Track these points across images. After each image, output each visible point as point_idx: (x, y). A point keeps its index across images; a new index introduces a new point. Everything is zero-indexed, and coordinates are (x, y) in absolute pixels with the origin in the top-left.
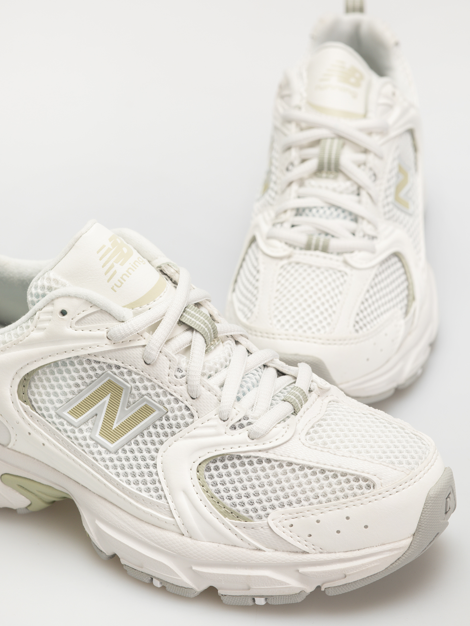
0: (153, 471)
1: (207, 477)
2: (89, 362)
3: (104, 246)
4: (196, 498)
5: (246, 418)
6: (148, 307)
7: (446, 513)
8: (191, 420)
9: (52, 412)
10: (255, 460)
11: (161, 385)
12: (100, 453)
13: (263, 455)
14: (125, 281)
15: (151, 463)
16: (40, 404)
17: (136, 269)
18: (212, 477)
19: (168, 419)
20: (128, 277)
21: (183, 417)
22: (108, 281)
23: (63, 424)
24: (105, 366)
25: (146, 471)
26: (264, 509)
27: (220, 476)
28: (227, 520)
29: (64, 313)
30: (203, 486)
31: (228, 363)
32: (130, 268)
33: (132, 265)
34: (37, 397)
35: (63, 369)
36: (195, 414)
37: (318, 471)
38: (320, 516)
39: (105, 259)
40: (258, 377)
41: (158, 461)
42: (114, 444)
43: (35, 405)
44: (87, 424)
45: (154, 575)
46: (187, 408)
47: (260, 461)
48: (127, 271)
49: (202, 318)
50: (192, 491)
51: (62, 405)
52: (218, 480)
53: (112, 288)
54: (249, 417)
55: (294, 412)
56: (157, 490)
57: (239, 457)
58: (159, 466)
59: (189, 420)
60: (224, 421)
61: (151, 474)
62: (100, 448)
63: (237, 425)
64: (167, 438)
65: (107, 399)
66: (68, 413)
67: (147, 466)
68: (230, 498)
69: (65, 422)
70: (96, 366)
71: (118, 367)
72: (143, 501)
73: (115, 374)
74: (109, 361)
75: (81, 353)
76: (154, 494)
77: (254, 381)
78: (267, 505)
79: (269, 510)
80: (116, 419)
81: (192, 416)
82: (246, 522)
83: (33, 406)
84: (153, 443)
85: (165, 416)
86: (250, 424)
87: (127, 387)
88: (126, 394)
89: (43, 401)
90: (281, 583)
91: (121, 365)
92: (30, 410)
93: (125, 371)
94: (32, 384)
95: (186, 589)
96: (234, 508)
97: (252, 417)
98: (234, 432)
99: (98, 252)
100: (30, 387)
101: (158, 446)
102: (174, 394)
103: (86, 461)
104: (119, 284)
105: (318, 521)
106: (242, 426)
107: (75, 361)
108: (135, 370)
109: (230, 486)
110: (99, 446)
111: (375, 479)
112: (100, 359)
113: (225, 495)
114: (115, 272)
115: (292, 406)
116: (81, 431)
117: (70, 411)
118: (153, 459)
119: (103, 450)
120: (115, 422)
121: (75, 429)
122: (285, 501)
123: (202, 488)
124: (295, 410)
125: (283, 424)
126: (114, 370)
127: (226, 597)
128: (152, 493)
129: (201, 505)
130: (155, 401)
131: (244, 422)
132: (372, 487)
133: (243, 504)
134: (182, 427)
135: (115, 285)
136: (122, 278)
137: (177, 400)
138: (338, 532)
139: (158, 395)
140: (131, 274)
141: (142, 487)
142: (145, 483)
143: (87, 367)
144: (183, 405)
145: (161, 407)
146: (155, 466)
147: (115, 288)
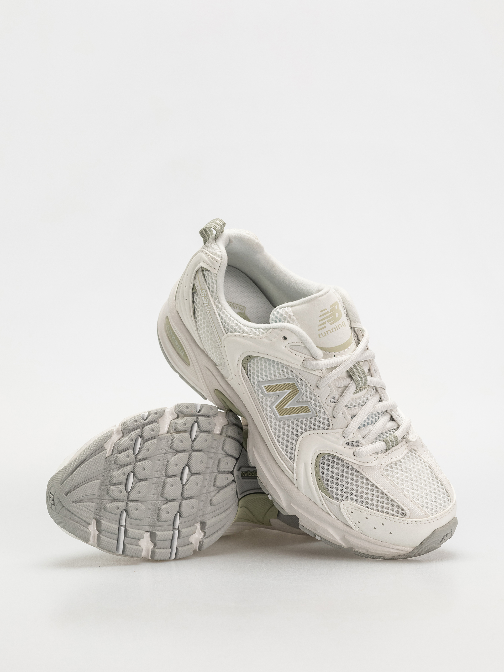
0: (295, 442)
1: (321, 462)
2: (287, 368)
3: (326, 309)
4: (310, 471)
5: (357, 442)
6: (334, 354)
7: (441, 542)
8: (327, 427)
9: (256, 382)
10: (350, 467)
11: (320, 401)
12: (271, 417)
13: (355, 467)
14: (328, 334)
15: (295, 438)
16: (251, 374)
17: (338, 329)
18: (323, 463)
19: (315, 420)
20: (331, 333)
21: (324, 424)
22: (319, 330)
23: (259, 391)
24: (294, 375)
25: (290, 441)
26: (342, 496)
27: (328, 465)
28: (319, 491)
29: (285, 338)
30: (316, 466)
31: (364, 404)
32: (334, 328)
33: (336, 327)
34: (251, 369)
35: (272, 364)
36: (331, 425)
37: (380, 491)
38: (368, 516)
39: (323, 317)
40: (377, 418)
41: (300, 439)
42: (281, 417)
43: (249, 373)
44: (272, 398)
45: (270, 493)
46: (328, 421)
47: (353, 469)
48: (332, 329)
49: (361, 373)
50: (309, 466)
51: (263, 381)
52: (326, 467)
53: (319, 335)
54: (359, 442)
55: (386, 449)
56: (291, 454)
57: (343, 461)
58: (299, 441)
59: (326, 427)
60: (344, 438)
61: (292, 444)
62: (272, 415)
63: (350, 443)
64: (310, 430)
65: (288, 391)
66: (264, 386)
67: (292, 439)
68: (327, 480)
69: (260, 391)
70: (290, 373)
71: (301, 380)
72: (281, 456)
73: (298, 383)
74: (298, 375)
75: (285, 363)
76: (289, 455)
77: (374, 420)
78: (345, 495)
79: (344, 498)
80: (288, 404)
81: (329, 425)
82: (329, 497)
83: (247, 372)
84: (301, 428)
85: (315, 417)
86: (358, 446)
87: (301, 392)
88: (299, 395)
89: (254, 373)
90: (332, 536)
91: (303, 379)
92: (245, 373)
93: (304, 384)
94: (252, 361)
95: (283, 510)
96: (326, 487)
97: (361, 443)
98: (347, 446)
99: (320, 312)
100: (250, 362)
101: (303, 431)
102: (325, 409)
103: (262, 417)
104: (324, 335)
105: (367, 518)
106: (353, 445)
107: (280, 365)
108: (310, 386)
109: (330, 474)
110: (272, 414)
111: (408, 512)
112: (294, 371)
113: (325, 477)
114: (325, 327)
115: (386, 446)
116: (266, 400)
117: (265, 386)
118: (297, 436)
119: (273, 416)
120: (287, 405)
121: (264, 397)
122: (355, 498)
123: (315, 467)
124: (387, 448)
125: (376, 455)
126: (299, 380)
127: (302, 526)
128: (288, 454)
129: (310, 476)
130: (313, 408)
131: (355, 444)
132: (404, 515)
133: (332, 487)
134: (321, 429)
135: (322, 334)
136: (327, 332)
137: (324, 413)
138: (375, 528)
139: (316, 405)
140: (333, 332)
141: (285, 448)
142: (287, 446)
143: (285, 371)
144: (327, 418)
145: (315, 412)
146: (297, 440)
147: (321, 336)
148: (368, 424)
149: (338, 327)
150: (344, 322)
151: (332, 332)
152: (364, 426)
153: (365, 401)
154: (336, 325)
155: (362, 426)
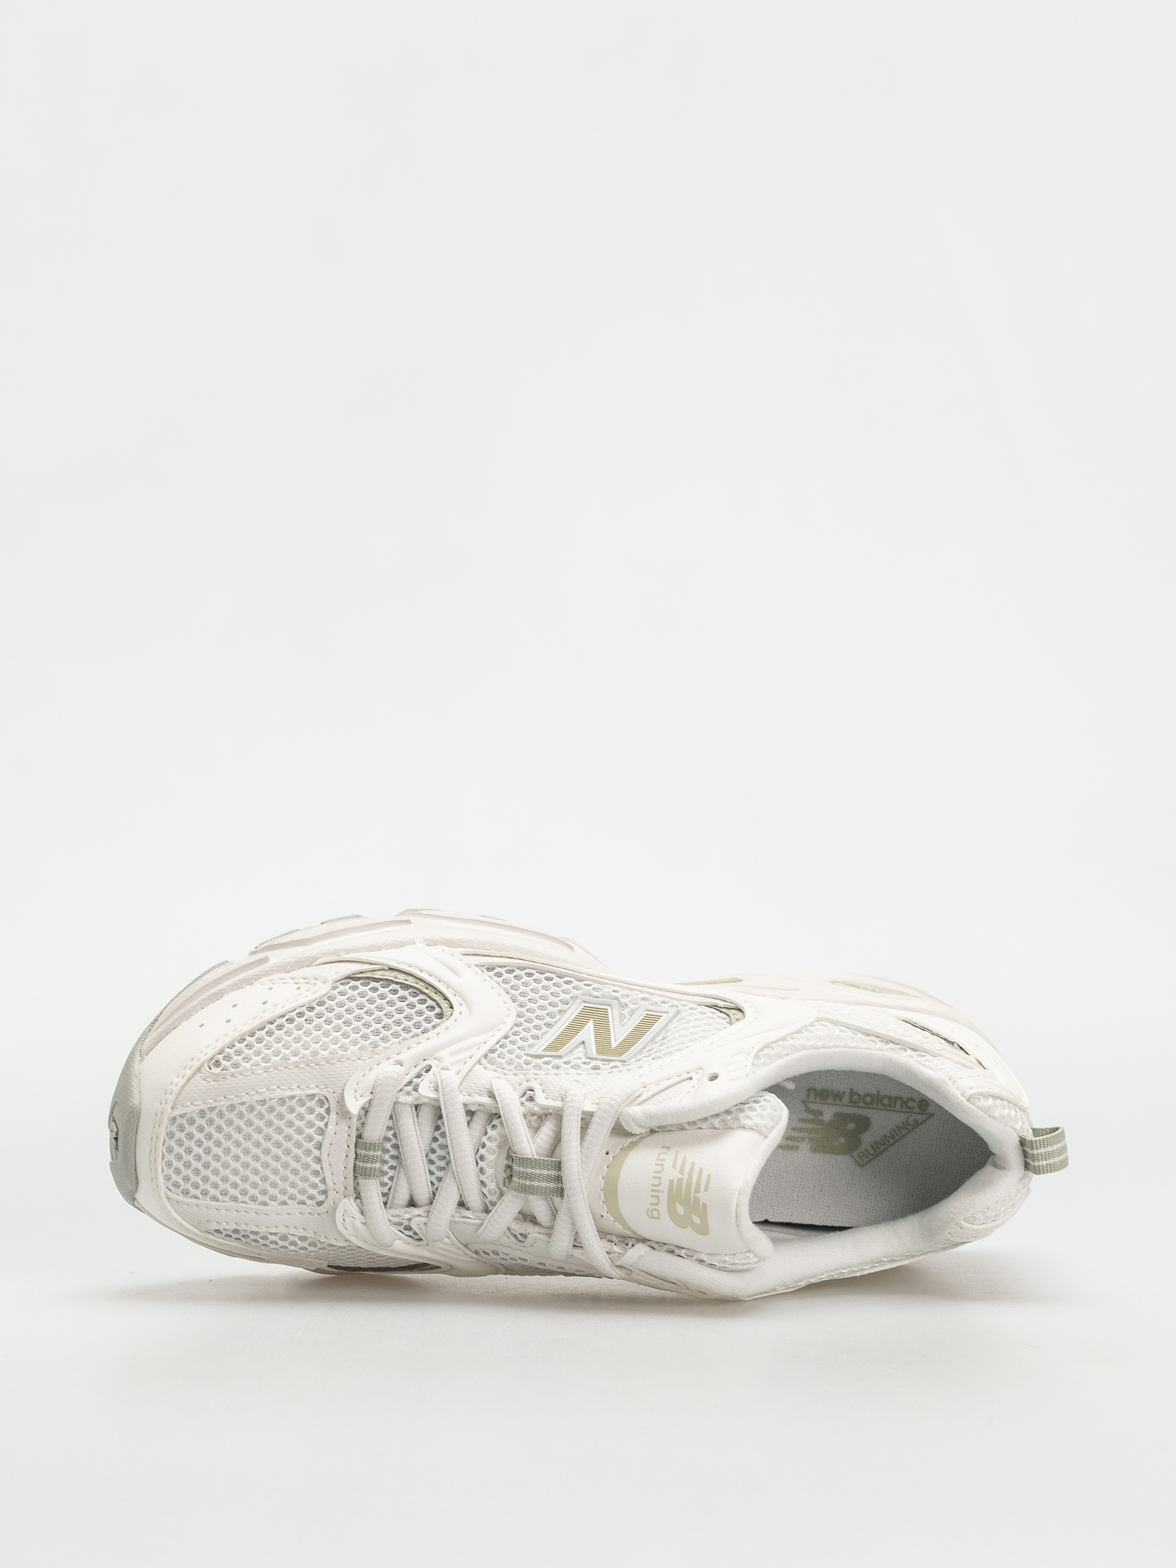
40: (433, 1169)
55: (361, 1137)
77: (434, 1158)
115: (367, 1143)
148: (435, 1139)
149: (655, 1194)
150: (658, 1218)
151: (657, 1175)
152: (438, 1128)
153: (481, 1164)
154: (662, 1192)
155: (439, 1123)
